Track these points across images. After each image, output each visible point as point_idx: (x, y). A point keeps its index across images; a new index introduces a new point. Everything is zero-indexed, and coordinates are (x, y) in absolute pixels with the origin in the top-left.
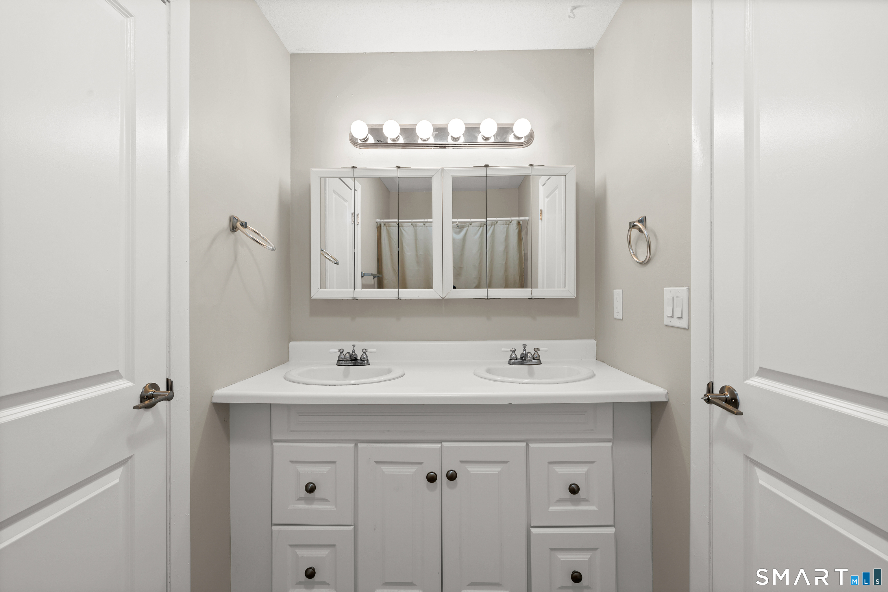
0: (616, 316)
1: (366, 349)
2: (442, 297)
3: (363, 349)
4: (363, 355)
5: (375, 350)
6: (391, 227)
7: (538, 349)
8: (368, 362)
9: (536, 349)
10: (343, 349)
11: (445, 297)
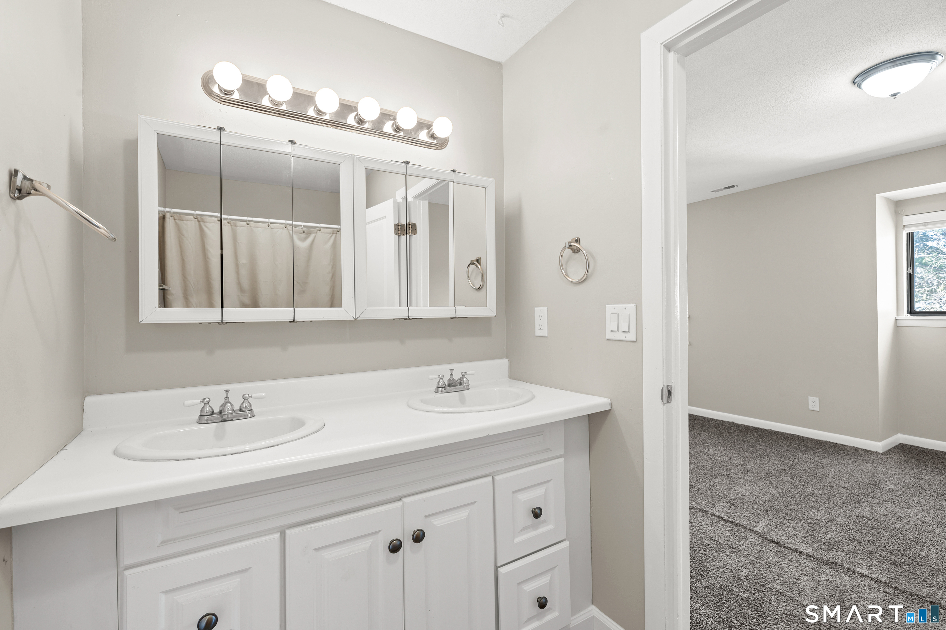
0: (538, 333)
1: (248, 395)
2: (354, 318)
3: (244, 395)
4: (244, 403)
5: (264, 394)
6: (183, 220)
7: (466, 373)
8: (252, 412)
9: (463, 373)
10: (209, 398)
11: (358, 318)
